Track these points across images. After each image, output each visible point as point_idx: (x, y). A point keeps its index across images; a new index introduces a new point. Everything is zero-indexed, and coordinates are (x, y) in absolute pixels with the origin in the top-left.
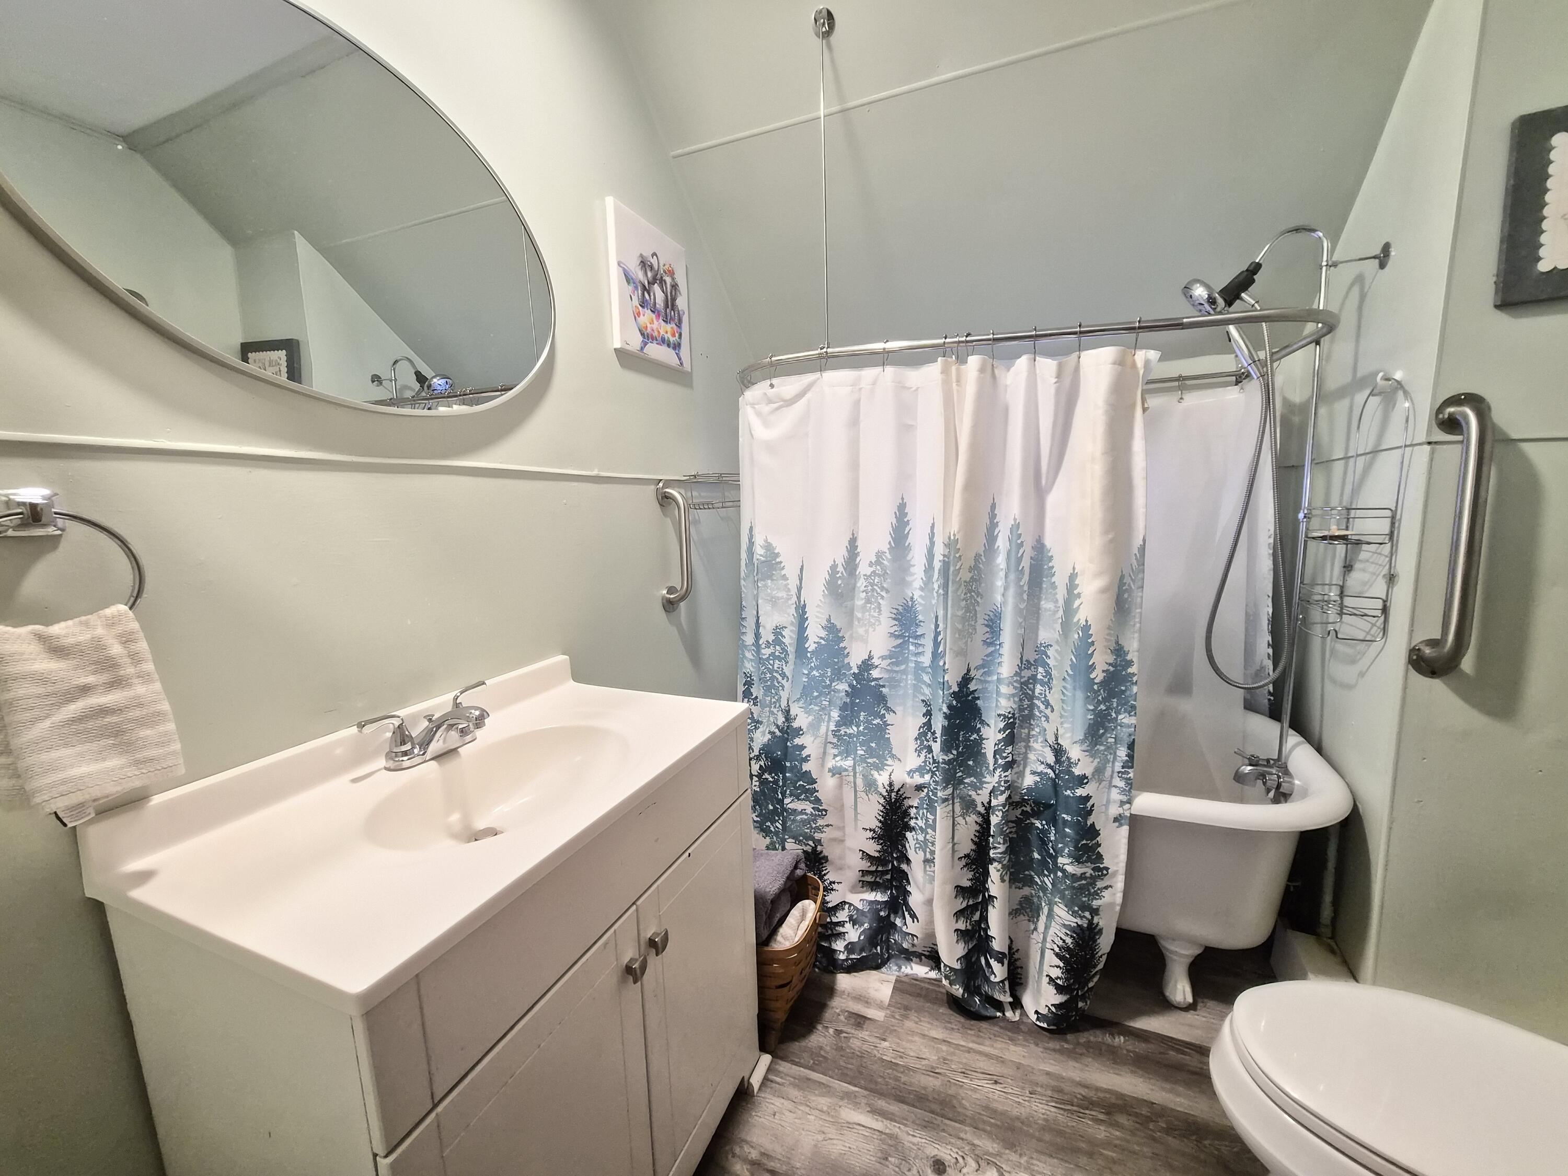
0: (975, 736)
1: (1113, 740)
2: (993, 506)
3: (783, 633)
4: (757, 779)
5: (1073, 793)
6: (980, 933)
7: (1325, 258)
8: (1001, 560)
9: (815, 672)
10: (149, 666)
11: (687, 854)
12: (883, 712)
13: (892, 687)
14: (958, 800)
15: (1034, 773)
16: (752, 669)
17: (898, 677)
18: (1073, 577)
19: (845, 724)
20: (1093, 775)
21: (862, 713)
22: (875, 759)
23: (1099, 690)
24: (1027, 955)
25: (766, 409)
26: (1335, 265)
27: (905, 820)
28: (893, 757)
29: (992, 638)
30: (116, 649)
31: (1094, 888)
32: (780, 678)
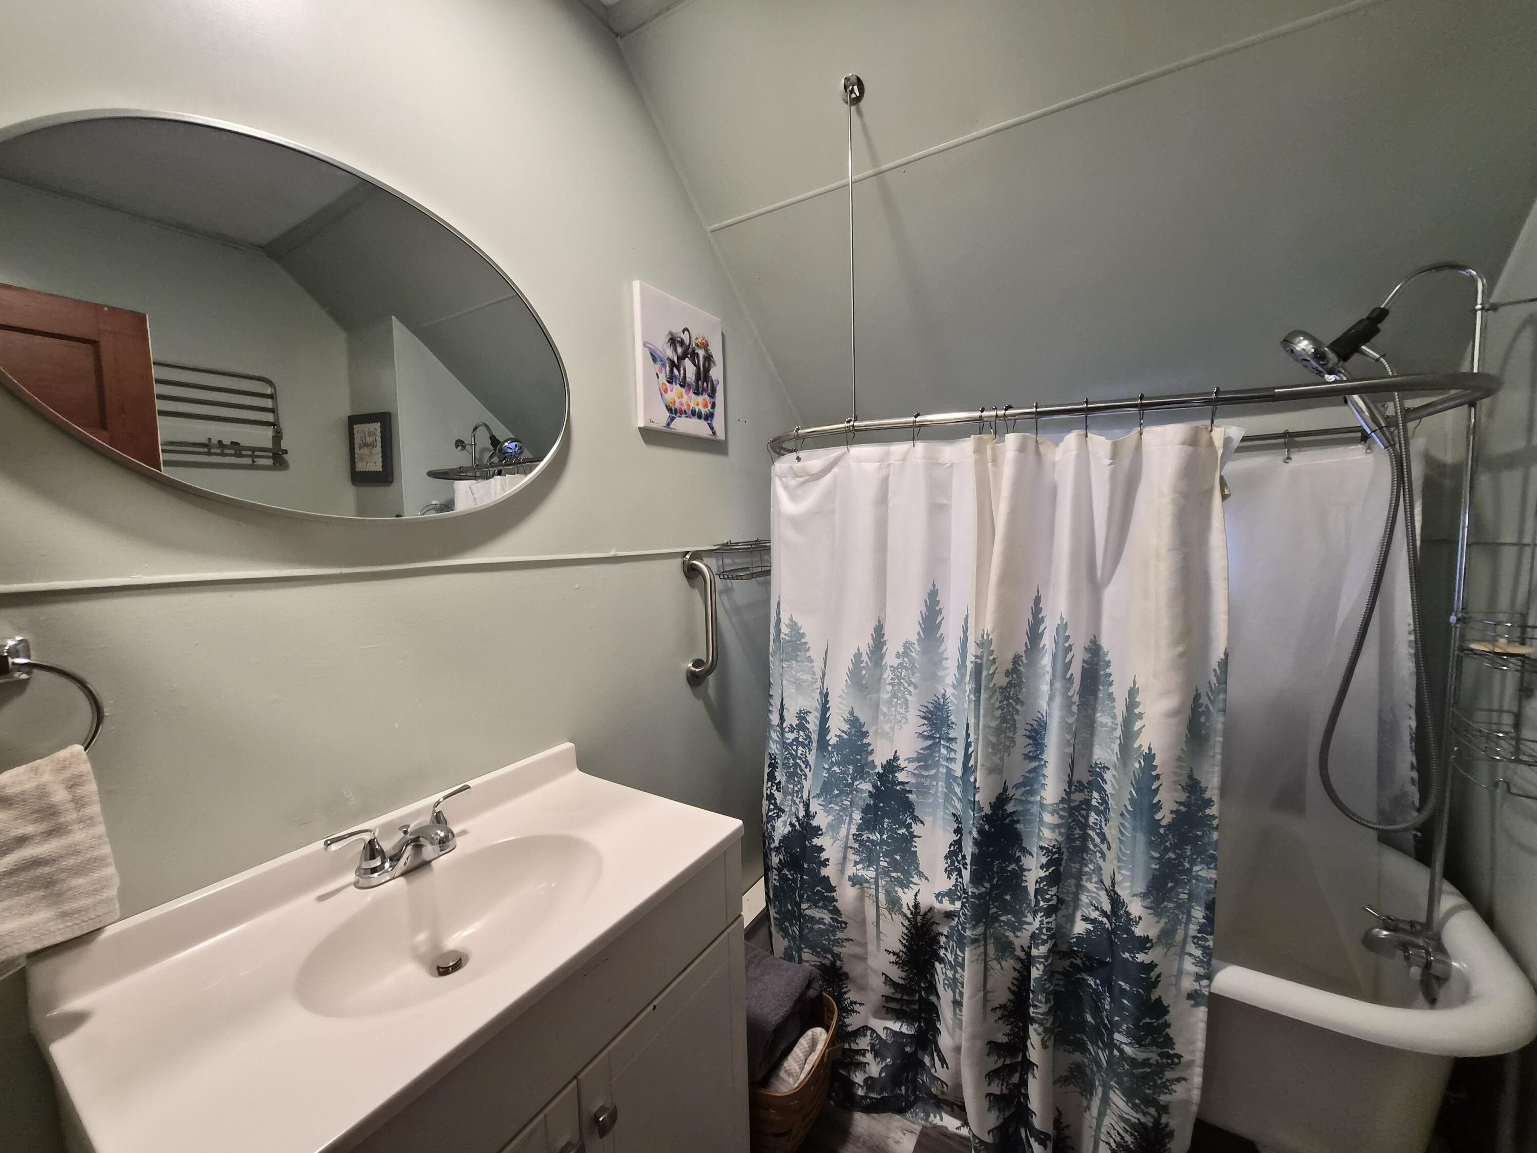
0: (1013, 866)
1: (1186, 896)
2: (1038, 600)
3: (807, 718)
4: (777, 873)
5: (1132, 957)
6: (1019, 1099)
7: (1479, 300)
8: (1046, 661)
9: (836, 768)
10: (95, 809)
11: (651, 1007)
12: (909, 821)
13: (919, 793)
14: (992, 941)
15: (1085, 919)
16: (776, 751)
17: (927, 783)
18: (1133, 692)
19: (868, 829)
20: (1159, 937)
21: (886, 820)
22: (899, 874)
23: (1167, 835)
24: (1079, 1135)
25: (793, 482)
26: (1494, 308)
27: (935, 947)
28: (920, 874)
29: (1036, 751)
30: (60, 795)
31: (1161, 1078)
32: (803, 766)
